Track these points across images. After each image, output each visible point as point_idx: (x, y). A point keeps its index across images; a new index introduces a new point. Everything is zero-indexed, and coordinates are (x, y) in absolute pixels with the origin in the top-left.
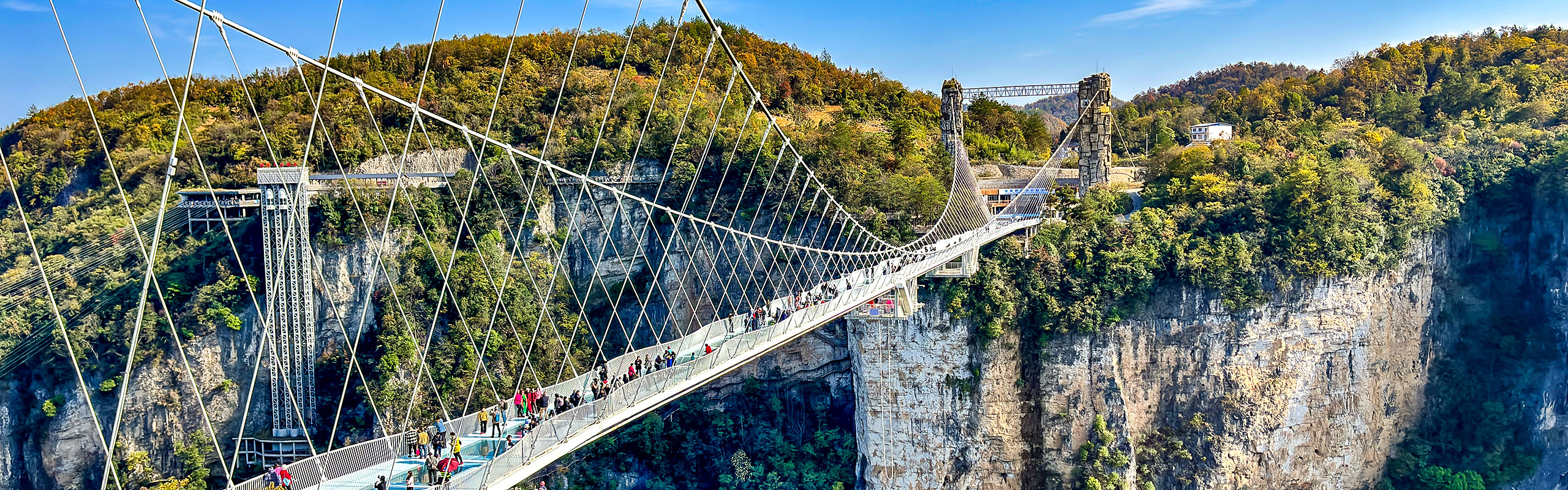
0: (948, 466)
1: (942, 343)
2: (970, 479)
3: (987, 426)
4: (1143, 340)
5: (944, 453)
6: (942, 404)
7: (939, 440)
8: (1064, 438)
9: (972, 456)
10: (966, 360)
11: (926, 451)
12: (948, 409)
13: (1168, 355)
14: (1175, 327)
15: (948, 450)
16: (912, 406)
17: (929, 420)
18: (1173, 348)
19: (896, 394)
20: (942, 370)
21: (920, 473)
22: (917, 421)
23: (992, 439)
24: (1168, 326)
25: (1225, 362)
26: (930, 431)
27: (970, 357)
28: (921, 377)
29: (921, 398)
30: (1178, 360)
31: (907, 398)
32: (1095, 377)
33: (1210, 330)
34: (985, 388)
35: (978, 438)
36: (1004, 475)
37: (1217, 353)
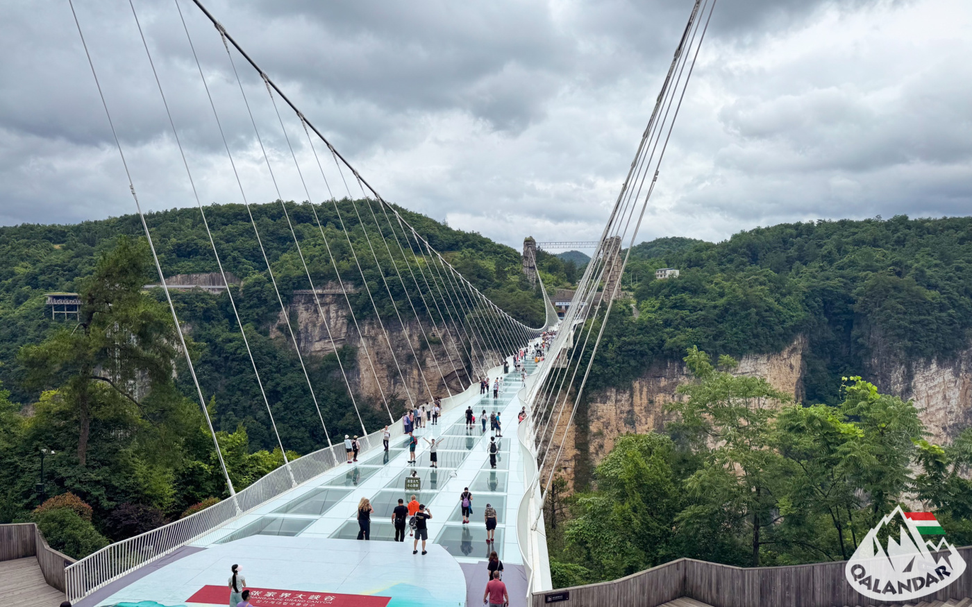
3: (557, 440)
4: (645, 389)
8: (601, 447)
10: (544, 401)
13: (660, 398)
14: (663, 382)
18: (662, 395)
23: (559, 448)
24: (659, 382)
27: (547, 400)
30: (665, 401)
32: (618, 412)
34: (555, 417)
35: (552, 448)
36: (566, 470)
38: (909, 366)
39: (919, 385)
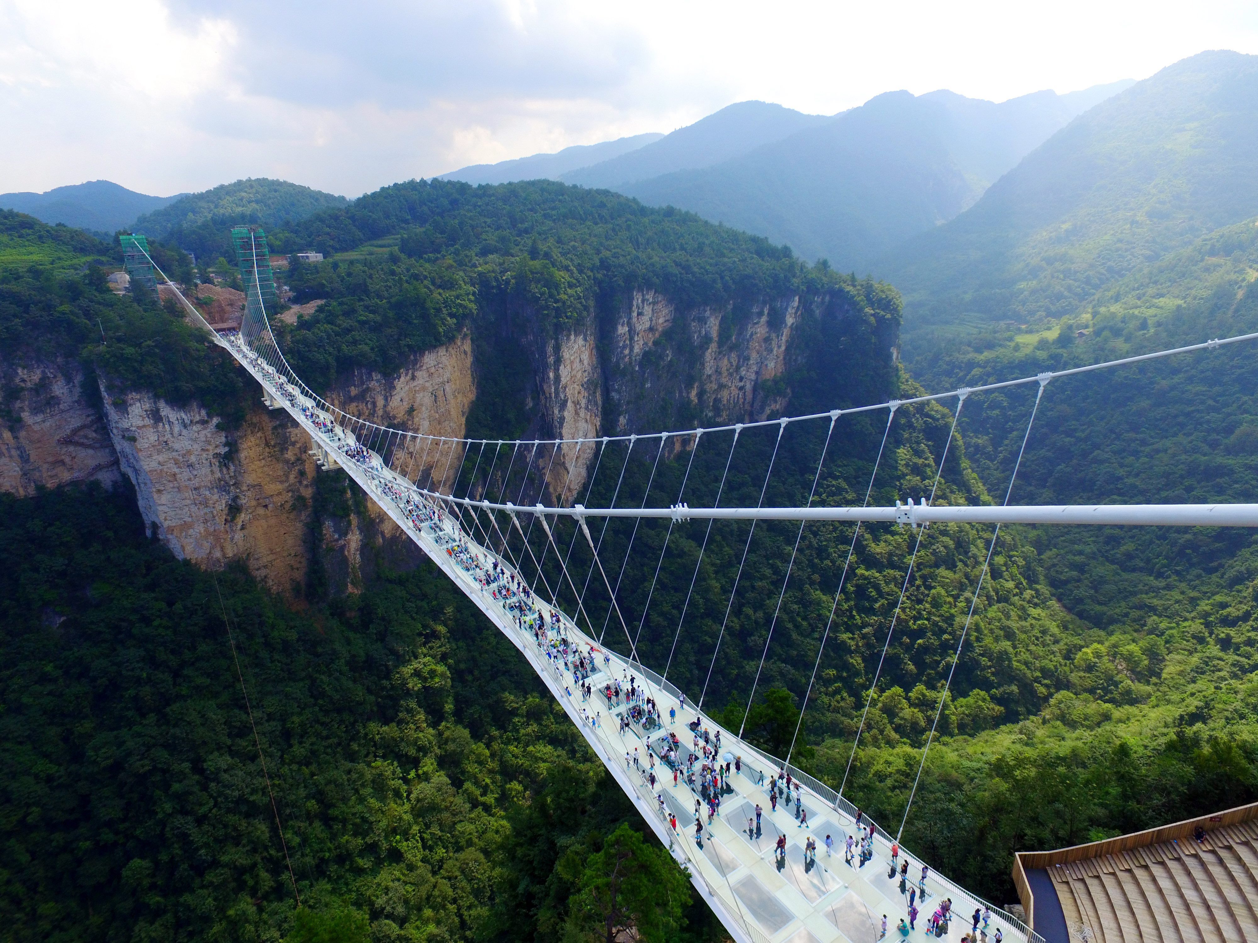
0: (226, 512)
1: (204, 432)
2: (243, 515)
3: (250, 479)
5: (221, 503)
6: (212, 472)
7: (216, 497)
8: (302, 473)
9: (243, 501)
10: (223, 439)
11: (207, 507)
12: (218, 475)
14: (354, 391)
15: (224, 502)
16: (190, 480)
17: (205, 486)
18: (354, 404)
19: (175, 475)
20: (207, 450)
21: (206, 522)
22: (195, 489)
23: (255, 486)
24: (349, 392)
25: (385, 406)
26: (207, 493)
27: (226, 437)
28: (193, 459)
29: (195, 473)
30: (359, 411)
31: (184, 475)
33: (374, 390)
34: (243, 455)
35: (245, 488)
36: (266, 506)
37: (380, 402)
38: (557, 339)
39: (564, 354)
